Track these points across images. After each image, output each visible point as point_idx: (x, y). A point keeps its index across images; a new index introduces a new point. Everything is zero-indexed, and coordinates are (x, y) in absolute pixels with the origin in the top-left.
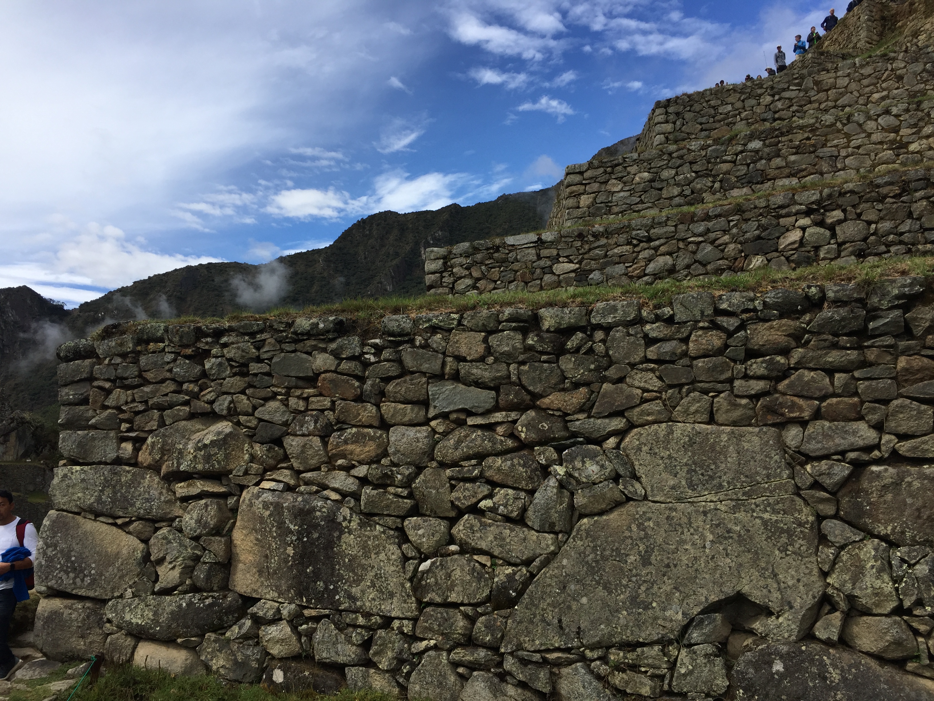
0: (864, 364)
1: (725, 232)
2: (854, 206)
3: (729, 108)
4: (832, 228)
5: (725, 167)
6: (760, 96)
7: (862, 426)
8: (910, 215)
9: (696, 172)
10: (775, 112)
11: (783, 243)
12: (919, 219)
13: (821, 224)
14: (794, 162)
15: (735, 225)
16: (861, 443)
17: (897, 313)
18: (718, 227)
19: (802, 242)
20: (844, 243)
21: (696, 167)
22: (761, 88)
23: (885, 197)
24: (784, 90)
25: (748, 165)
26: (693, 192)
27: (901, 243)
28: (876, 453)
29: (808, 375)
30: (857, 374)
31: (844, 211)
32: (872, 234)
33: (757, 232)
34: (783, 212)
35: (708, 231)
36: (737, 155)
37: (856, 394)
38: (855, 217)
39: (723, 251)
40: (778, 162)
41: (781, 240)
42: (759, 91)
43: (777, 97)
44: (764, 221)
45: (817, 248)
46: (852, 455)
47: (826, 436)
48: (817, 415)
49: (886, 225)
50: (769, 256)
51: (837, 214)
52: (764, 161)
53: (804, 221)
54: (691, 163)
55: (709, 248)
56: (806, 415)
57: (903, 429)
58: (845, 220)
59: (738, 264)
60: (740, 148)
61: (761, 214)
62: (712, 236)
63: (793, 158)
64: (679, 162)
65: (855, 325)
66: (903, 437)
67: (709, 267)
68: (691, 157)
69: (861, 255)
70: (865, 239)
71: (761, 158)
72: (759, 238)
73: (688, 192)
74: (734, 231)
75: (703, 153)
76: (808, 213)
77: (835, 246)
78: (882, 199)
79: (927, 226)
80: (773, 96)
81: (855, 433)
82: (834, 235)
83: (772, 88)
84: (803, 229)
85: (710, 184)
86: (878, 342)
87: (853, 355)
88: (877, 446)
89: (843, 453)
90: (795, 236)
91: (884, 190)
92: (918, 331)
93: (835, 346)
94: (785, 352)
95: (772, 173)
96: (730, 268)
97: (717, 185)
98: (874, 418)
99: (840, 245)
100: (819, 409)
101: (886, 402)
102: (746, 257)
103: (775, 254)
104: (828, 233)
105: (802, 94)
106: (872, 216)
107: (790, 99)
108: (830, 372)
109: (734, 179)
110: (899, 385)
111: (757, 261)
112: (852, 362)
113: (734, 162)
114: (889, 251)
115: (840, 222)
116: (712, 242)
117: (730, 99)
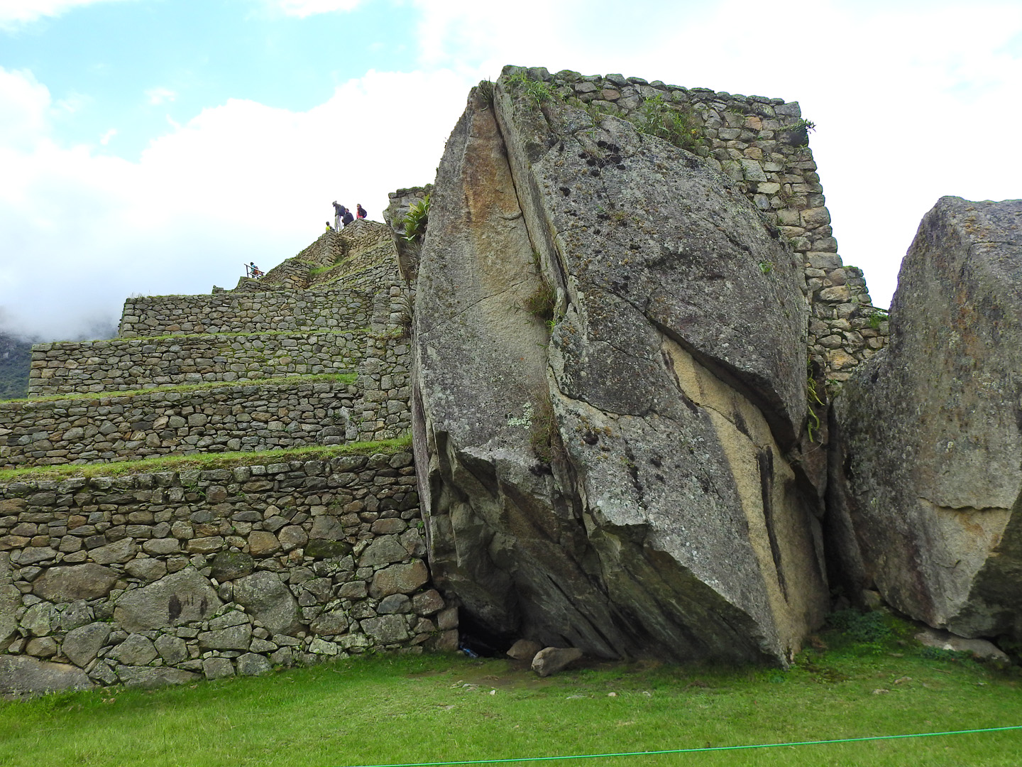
0: (54, 519)
1: (121, 415)
2: (200, 405)
3: (180, 311)
4: (186, 418)
5: (155, 360)
6: (202, 307)
7: (49, 548)
8: (231, 413)
9: (134, 362)
10: (212, 320)
11: (156, 424)
12: (235, 416)
13: (179, 414)
14: (199, 363)
15: (128, 410)
16: (47, 557)
17: (70, 495)
18: (116, 411)
19: (167, 425)
20: (192, 427)
21: (134, 358)
22: (204, 301)
23: (219, 401)
24: (219, 306)
25: (170, 361)
26: (130, 375)
27: (224, 429)
28: (54, 561)
29: (26, 525)
30: (49, 524)
31: (194, 407)
32: (210, 423)
33: (141, 416)
34: (158, 404)
35: (110, 413)
36: (163, 353)
37: (48, 534)
38: (200, 411)
39: (118, 427)
40: (190, 361)
41: (155, 423)
42: (202, 304)
43: (214, 309)
44: (146, 410)
45: (176, 429)
46: (41, 563)
47: (31, 554)
48: (29, 544)
49: (217, 418)
50: (147, 432)
51: (190, 409)
52: (180, 360)
53: (170, 412)
54: (131, 355)
55: (108, 424)
56: (23, 545)
57: (66, 550)
58: (195, 412)
59: (127, 436)
60: (165, 349)
61: (144, 405)
62: (111, 416)
63: (198, 360)
64: (122, 353)
65: (50, 501)
66: (67, 553)
67: (108, 437)
68: (130, 350)
69: (201, 434)
70: (204, 426)
71: (178, 358)
72: (142, 420)
73: (126, 375)
74: (127, 414)
75: (140, 349)
76: (173, 407)
77: (187, 429)
78: (216, 402)
79: (239, 420)
80: (212, 308)
81: (45, 552)
82: (187, 423)
83: (211, 303)
84: (169, 417)
85: (143, 371)
86: (61, 509)
87: (48, 515)
88: (54, 558)
89: (38, 562)
90: (163, 420)
91: (217, 397)
92: (79, 504)
93: (40, 511)
94: (17, 514)
95: (185, 368)
96: (121, 439)
97: (148, 372)
98: (54, 545)
99: (190, 428)
100: (30, 541)
101: (60, 537)
102: (133, 431)
103: (151, 431)
104: (183, 420)
105: (230, 310)
106: (209, 411)
107: (222, 312)
108: (38, 523)
109: (159, 370)
110: (68, 529)
111: (139, 435)
112: (47, 519)
113: (161, 358)
114: (216, 434)
115: (191, 414)
116: (111, 421)
117: (180, 306)
